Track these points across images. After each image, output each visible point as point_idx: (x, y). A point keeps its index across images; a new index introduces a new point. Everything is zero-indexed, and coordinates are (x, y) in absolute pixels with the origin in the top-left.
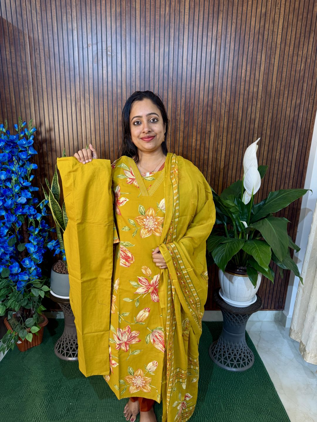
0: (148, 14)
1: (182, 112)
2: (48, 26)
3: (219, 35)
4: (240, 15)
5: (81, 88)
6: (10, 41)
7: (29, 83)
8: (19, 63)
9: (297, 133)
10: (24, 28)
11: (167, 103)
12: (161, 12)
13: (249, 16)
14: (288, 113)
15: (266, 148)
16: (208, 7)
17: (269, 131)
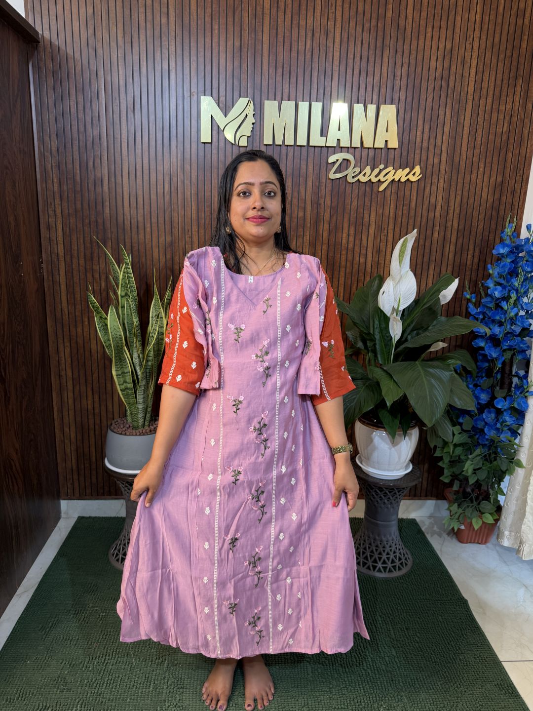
0: (280, 50)
1: (328, 192)
2: (134, 66)
3: (384, 80)
4: (414, 52)
5: (179, 155)
6: (77, 85)
7: (102, 148)
8: (88, 119)
9: (498, 227)
10: (99, 66)
11: (306, 181)
12: (300, 47)
13: (427, 54)
14: (484, 195)
15: (453, 248)
17: (457, 223)
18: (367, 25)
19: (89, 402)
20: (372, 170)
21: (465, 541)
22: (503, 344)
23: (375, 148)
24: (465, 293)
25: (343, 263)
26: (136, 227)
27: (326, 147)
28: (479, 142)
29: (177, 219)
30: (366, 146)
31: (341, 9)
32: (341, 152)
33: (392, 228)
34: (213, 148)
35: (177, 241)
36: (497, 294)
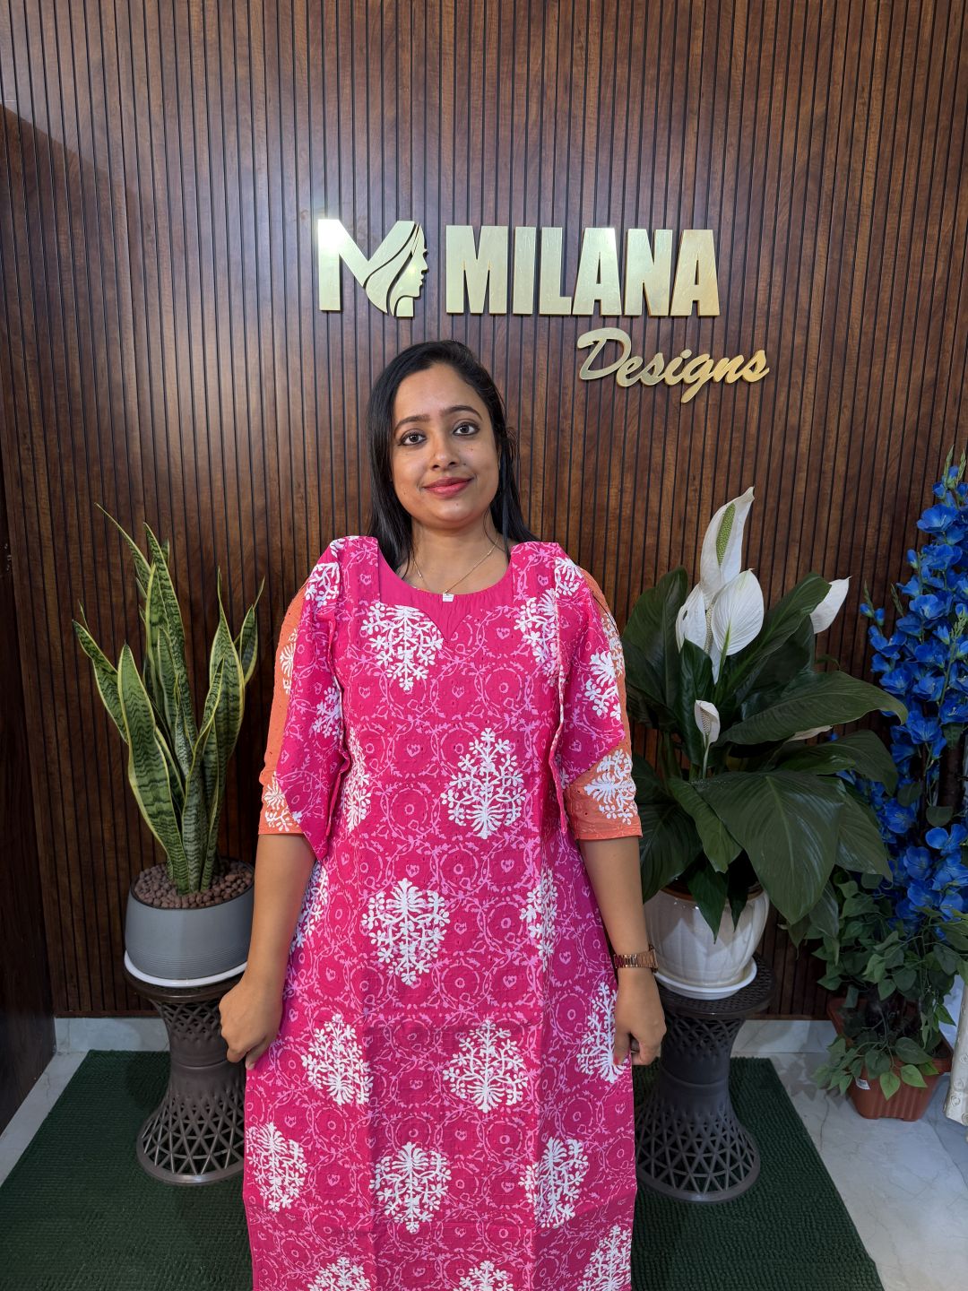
0: (476, 124)
1: (578, 407)
2: (184, 163)
3: (688, 181)
4: (748, 123)
5: (277, 338)
6: (73, 203)
7: (123, 327)
8: (95, 268)
9: (929, 470)
10: (114, 166)
11: (534, 385)
12: (515, 118)
13: (776, 125)
14: (899, 407)
15: (835, 514)
16: (653, 100)
17: (845, 464)
18: (652, 72)
19: (106, 826)
20: (668, 361)
21: (872, 1114)
22: (942, 713)
23: (673, 317)
24: (862, 605)
25: (612, 547)
26: (194, 479)
27: (572, 315)
28: (887, 301)
29: (274, 464)
30: (653, 312)
31: (598, 41)
32: (604, 326)
33: (711, 475)
34: (345, 321)
35: (277, 506)
36: (928, 611)
